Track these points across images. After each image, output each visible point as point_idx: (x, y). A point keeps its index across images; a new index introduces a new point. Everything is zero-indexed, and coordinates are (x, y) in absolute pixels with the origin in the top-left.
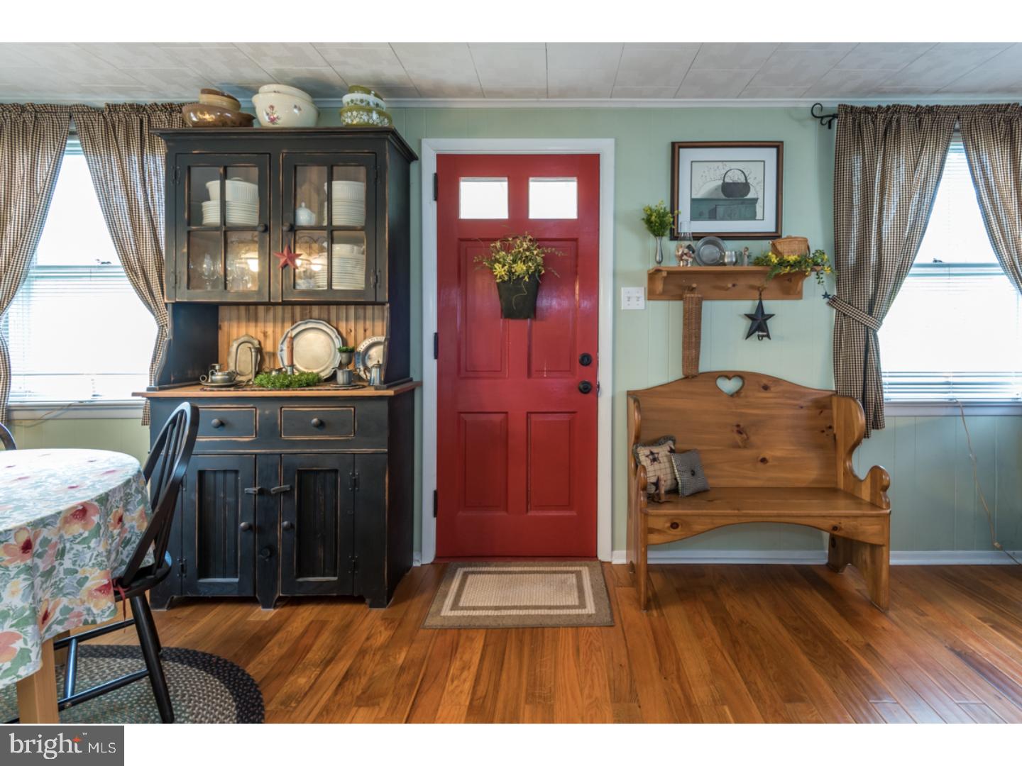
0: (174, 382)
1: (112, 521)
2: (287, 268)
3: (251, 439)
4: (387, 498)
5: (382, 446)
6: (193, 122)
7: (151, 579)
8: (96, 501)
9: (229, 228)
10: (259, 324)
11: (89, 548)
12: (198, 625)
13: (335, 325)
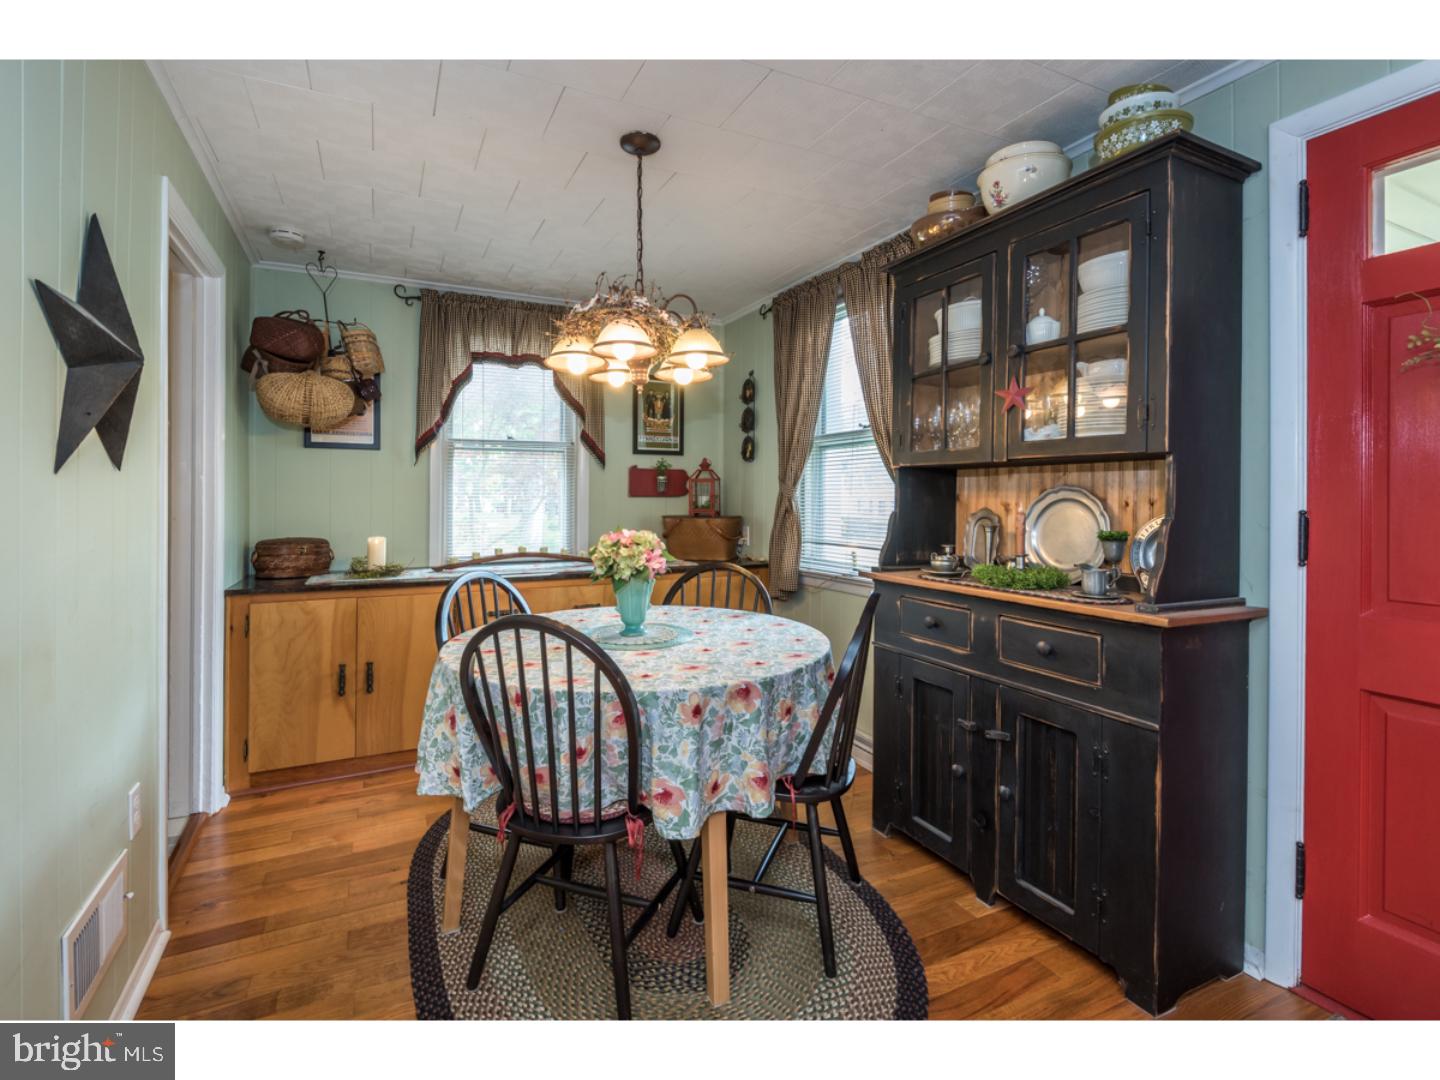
0: (900, 564)
1: (779, 711)
2: (1013, 411)
3: (965, 652)
4: (1158, 815)
5: (1152, 718)
6: (922, 243)
7: (823, 791)
8: (760, 684)
9: (951, 367)
10: (1000, 494)
11: (749, 731)
12: (905, 875)
13: (1101, 495)
